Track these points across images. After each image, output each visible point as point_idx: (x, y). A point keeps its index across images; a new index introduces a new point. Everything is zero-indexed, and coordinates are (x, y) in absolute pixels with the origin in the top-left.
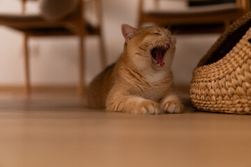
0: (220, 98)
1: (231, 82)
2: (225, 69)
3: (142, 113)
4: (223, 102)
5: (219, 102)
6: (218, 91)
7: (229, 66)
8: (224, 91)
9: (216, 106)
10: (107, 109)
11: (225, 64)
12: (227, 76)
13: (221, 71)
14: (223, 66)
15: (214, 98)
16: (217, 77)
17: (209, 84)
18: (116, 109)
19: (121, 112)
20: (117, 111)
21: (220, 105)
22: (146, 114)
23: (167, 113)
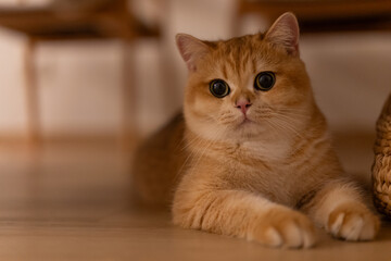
20: (200, 229)
22: (280, 247)
23: (341, 239)
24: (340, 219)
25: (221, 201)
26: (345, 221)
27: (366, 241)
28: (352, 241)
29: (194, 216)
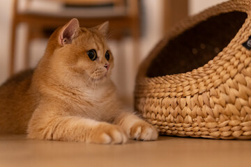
0: (199, 118)
1: (218, 97)
2: (208, 81)
3: (101, 143)
4: (203, 124)
5: (196, 124)
6: (197, 109)
7: (215, 77)
8: (206, 109)
9: (189, 129)
10: (29, 136)
11: (208, 74)
12: (212, 90)
13: (202, 84)
14: (206, 77)
15: (189, 119)
16: (196, 91)
17: (182, 99)
18: (49, 136)
19: (60, 140)
20: (52, 140)
21: (197, 128)
22: (109, 144)
23: (141, 140)
24: (139, 129)
25: (65, 122)
26: (142, 130)
27: (153, 140)
28: (148, 141)
29: (48, 132)
